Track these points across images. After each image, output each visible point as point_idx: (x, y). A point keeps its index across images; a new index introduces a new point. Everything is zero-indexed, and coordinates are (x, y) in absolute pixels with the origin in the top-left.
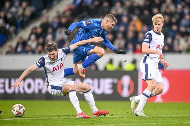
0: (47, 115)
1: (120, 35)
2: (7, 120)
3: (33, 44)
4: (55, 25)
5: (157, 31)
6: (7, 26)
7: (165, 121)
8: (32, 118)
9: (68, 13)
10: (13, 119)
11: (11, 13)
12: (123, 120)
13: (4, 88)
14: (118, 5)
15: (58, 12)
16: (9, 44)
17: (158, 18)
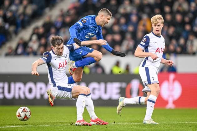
0: (49, 122)
1: (129, 36)
2: (6, 127)
3: (34, 45)
4: (59, 25)
5: (157, 33)
6: (7, 26)
7: (177, 129)
8: (34, 125)
9: (72, 12)
10: (12, 126)
11: (11, 11)
12: (132, 128)
13: (3, 93)
14: (127, 3)
15: (62, 11)
16: (8, 45)
17: (157, 18)
